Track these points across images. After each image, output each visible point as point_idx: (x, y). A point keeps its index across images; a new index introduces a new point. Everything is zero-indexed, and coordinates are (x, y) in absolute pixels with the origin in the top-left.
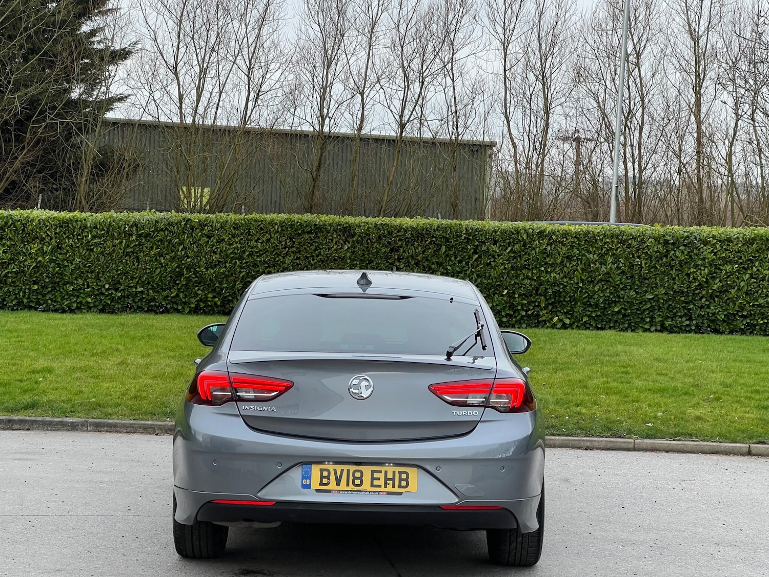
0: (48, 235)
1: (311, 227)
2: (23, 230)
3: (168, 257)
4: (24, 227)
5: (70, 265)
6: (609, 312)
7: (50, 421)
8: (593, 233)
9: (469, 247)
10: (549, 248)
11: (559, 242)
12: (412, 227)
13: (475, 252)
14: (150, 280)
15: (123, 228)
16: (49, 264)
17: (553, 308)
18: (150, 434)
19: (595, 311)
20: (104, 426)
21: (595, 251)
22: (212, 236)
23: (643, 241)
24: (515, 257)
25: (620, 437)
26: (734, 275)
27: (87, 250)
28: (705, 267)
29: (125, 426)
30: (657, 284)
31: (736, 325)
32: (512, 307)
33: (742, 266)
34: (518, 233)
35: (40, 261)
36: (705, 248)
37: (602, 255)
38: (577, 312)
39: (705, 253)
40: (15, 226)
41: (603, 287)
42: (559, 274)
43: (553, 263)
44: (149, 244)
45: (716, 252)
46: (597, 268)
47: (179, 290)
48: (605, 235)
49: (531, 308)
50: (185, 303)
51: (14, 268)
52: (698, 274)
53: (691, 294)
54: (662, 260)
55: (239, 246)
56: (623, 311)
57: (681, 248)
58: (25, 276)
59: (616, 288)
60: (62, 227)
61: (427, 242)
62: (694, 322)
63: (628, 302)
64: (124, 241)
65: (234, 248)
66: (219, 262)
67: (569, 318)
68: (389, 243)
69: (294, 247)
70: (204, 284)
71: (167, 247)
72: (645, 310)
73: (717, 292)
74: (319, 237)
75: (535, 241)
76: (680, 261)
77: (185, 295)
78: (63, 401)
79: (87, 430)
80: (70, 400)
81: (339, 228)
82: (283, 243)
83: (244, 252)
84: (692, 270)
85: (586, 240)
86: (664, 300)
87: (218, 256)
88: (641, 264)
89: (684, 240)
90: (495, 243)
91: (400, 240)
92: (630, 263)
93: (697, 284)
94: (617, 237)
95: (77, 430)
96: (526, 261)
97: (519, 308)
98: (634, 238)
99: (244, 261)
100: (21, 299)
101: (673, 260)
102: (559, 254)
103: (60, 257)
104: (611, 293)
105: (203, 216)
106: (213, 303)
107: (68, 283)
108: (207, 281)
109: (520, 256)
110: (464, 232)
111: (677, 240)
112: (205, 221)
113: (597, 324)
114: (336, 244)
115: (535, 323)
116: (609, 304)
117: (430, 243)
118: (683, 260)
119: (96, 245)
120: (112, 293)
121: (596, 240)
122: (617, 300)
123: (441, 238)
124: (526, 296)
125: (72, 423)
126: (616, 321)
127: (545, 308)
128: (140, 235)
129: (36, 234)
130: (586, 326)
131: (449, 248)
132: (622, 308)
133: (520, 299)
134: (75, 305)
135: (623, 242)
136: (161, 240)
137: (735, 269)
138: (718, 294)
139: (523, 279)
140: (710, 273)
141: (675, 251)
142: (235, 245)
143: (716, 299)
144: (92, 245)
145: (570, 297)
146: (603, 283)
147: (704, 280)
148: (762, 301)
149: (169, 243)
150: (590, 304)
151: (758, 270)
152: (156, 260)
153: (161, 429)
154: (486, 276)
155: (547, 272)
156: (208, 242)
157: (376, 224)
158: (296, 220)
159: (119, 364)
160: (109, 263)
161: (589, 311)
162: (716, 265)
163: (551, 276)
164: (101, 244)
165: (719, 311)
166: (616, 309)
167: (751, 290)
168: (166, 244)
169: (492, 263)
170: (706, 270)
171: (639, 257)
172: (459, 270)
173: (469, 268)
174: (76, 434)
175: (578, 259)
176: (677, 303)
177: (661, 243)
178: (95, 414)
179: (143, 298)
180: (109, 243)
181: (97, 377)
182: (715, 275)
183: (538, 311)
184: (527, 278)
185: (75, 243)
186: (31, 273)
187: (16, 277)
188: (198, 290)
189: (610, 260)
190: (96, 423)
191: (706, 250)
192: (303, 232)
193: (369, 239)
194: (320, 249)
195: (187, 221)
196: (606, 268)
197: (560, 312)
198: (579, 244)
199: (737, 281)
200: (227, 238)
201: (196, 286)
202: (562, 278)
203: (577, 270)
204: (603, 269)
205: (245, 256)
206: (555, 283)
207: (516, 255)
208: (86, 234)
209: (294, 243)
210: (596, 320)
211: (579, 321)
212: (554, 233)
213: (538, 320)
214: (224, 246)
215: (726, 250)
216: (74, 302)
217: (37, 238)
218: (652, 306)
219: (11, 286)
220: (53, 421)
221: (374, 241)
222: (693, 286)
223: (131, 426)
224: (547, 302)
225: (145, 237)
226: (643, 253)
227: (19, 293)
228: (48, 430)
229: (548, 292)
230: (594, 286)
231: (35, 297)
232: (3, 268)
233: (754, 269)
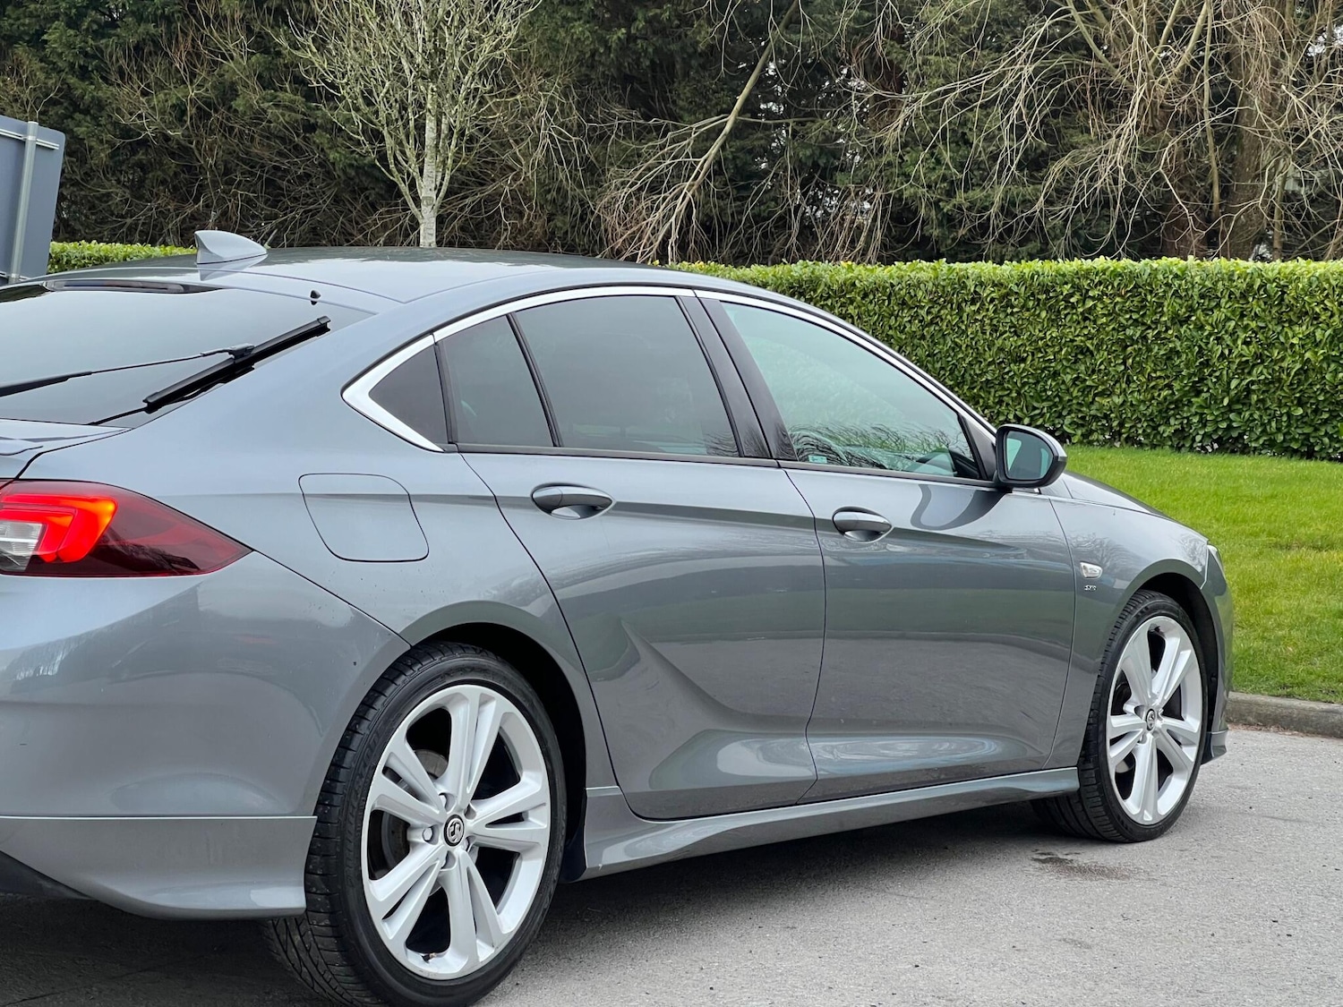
0: (1326, 309)
2: (1281, 299)
4: (1284, 293)
35: (1309, 360)
40: (1265, 291)
51: (1261, 373)
58: (1282, 389)
129: (1304, 306)
186: (1291, 384)
187: (1267, 391)
217: (1307, 313)
227: (1270, 422)
231: (1299, 431)
232: (1243, 373)
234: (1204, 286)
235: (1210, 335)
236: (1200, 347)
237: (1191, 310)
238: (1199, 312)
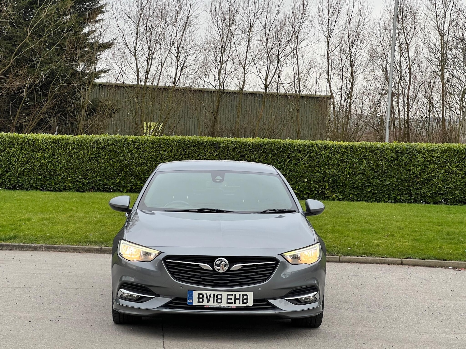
0: (47, 148)
1: (195, 143)
2: (33, 145)
3: (114, 160)
4: (34, 143)
5: (59, 165)
6: (365, 192)
7: (23, 245)
8: (355, 146)
9: (285, 155)
10: (330, 155)
11: (336, 152)
12: (252, 143)
13: (288, 158)
14: (105, 173)
15: (89, 144)
16: (47, 164)
17: (333, 189)
18: (76, 252)
19: (356, 191)
20: (52, 248)
21: (356, 157)
22: (139, 148)
23: (383, 151)
24: (311, 160)
25: (332, 255)
26: (436, 171)
27: (69, 156)
28: (419, 166)
29: (63, 248)
30: (392, 176)
31: (437, 199)
32: (309, 188)
33: (440, 165)
34: (313, 146)
35: (43, 162)
36: (419, 155)
37: (360, 159)
38: (346, 192)
39: (419, 158)
40: (28, 143)
41: (361, 177)
42: (336, 170)
43: (333, 164)
44: (103, 153)
45: (425, 157)
46: (358, 167)
47: (121, 179)
48: (362, 148)
49: (320, 189)
50: (124, 186)
51: (28, 166)
52: (415, 169)
53: (411, 182)
54: (395, 162)
55: (155, 154)
56: (373, 191)
57: (406, 155)
58: (34, 171)
59: (368, 178)
60: (55, 143)
61: (261, 152)
62: (413, 197)
63: (375, 186)
64: (90, 151)
65: (152, 155)
66: (144, 163)
67: (342, 195)
68: (240, 152)
69: (186, 154)
70: (135, 176)
71: (114, 154)
72: (385, 190)
73: (426, 180)
74: (200, 149)
75: (322, 151)
76: (405, 163)
77: (124, 181)
78: (32, 235)
79: (43, 251)
80: (36, 234)
81: (211, 143)
82: (180, 152)
83: (157, 157)
84: (412, 167)
85: (351, 151)
86: (396, 185)
87: (143, 160)
88: (383, 165)
89: (407, 151)
90: (300, 152)
91: (246, 150)
92: (377, 164)
93: (414, 175)
94: (369, 149)
95: (37, 250)
96: (317, 162)
97: (313, 189)
98: (379, 149)
99: (158, 162)
100: (32, 184)
101: (401, 162)
102: (336, 159)
103: (54, 160)
104: (366, 181)
105: (134, 137)
106: (140, 186)
107: (59, 175)
108: (136, 174)
109: (314, 160)
110: (282, 146)
111: (403, 150)
112: (135, 139)
113: (357, 199)
114: (209, 153)
115: (323, 198)
116: (364, 187)
117: (263, 152)
118: (406, 162)
119: (74, 153)
120: (83, 181)
121: (357, 150)
122: (369, 185)
123: (269, 149)
124: (317, 182)
125: (35, 246)
126: (368, 197)
127: (329, 189)
128: (98, 148)
129: (41, 147)
130: (352, 200)
131: (274, 155)
132: (372, 189)
133: (314, 184)
134: (62, 188)
135: (372, 152)
136: (110, 151)
137: (436, 167)
138: (426, 181)
139: (316, 173)
140: (422, 169)
141: (402, 157)
142: (152, 153)
143: (426, 185)
144: (72, 153)
145: (342, 183)
146: (361, 175)
147: (419, 173)
148: (452, 185)
149: (115, 152)
150: (354, 187)
151: (449, 168)
152: (108, 162)
153: (83, 250)
154: (294, 171)
155: (329, 169)
156: (137, 151)
157: (232, 141)
158: (187, 139)
159: (69, 217)
160: (82, 164)
161: (353, 191)
162: (425, 165)
163: (331, 171)
164: (77, 153)
165: (427, 191)
166: (369, 190)
167: (445, 179)
168: (113, 153)
169: (298, 164)
170: (420, 168)
171: (381, 160)
172: (279, 168)
173: (285, 167)
174: (36, 252)
175: (347, 161)
176: (403, 186)
177: (394, 152)
178: (48, 242)
179: (101, 183)
180: (81, 152)
181: (54, 223)
182: (424, 170)
183: (324, 191)
184: (318, 172)
185: (63, 152)
186: (37, 169)
187: (29, 172)
188: (132, 179)
189: (365, 162)
190: (47, 246)
191: (420, 156)
192: (191, 146)
193: (228, 150)
194: (201, 156)
195: (125, 140)
196: (363, 167)
197: (337, 191)
198: (347, 153)
199: (437, 174)
200: (148, 149)
201: (131, 177)
202: (338, 172)
203: (346, 167)
204: (361, 167)
205: (158, 160)
206: (333, 175)
207: (312, 159)
208: (68, 147)
209: (186, 152)
210: (357, 196)
211: (348, 197)
212: (333, 146)
213: (324, 196)
214: (146, 154)
215: (431, 156)
216: (61, 186)
217: (41, 149)
218: (389, 188)
219: (27, 177)
220: (25, 246)
221: (231, 151)
222: (412, 177)
223: (66, 248)
224: (329, 186)
225: (102, 149)
226: (384, 158)
227: (31, 180)
228: (21, 250)
229: (330, 180)
230: (356, 177)
231: (40, 183)
232: (22, 166)
233: (447, 167)
234: (9, 141)
235: (11, 155)
236: (8, 159)
237: (5, 147)
238: (8, 148)
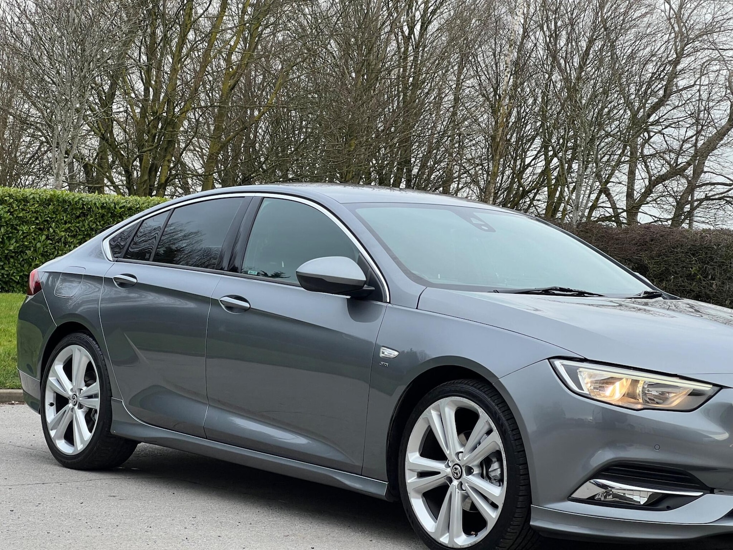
26: (31, 236)
33: (39, 227)
45: (13, 212)
73: (13, 252)
137: (32, 230)
138: (13, 255)
140: (7, 232)
143: (12, 260)
151: (54, 231)
162: (13, 225)
165: (14, 273)
167: (47, 252)
182: (11, 235)
199: (33, 241)
233: (51, 230)
